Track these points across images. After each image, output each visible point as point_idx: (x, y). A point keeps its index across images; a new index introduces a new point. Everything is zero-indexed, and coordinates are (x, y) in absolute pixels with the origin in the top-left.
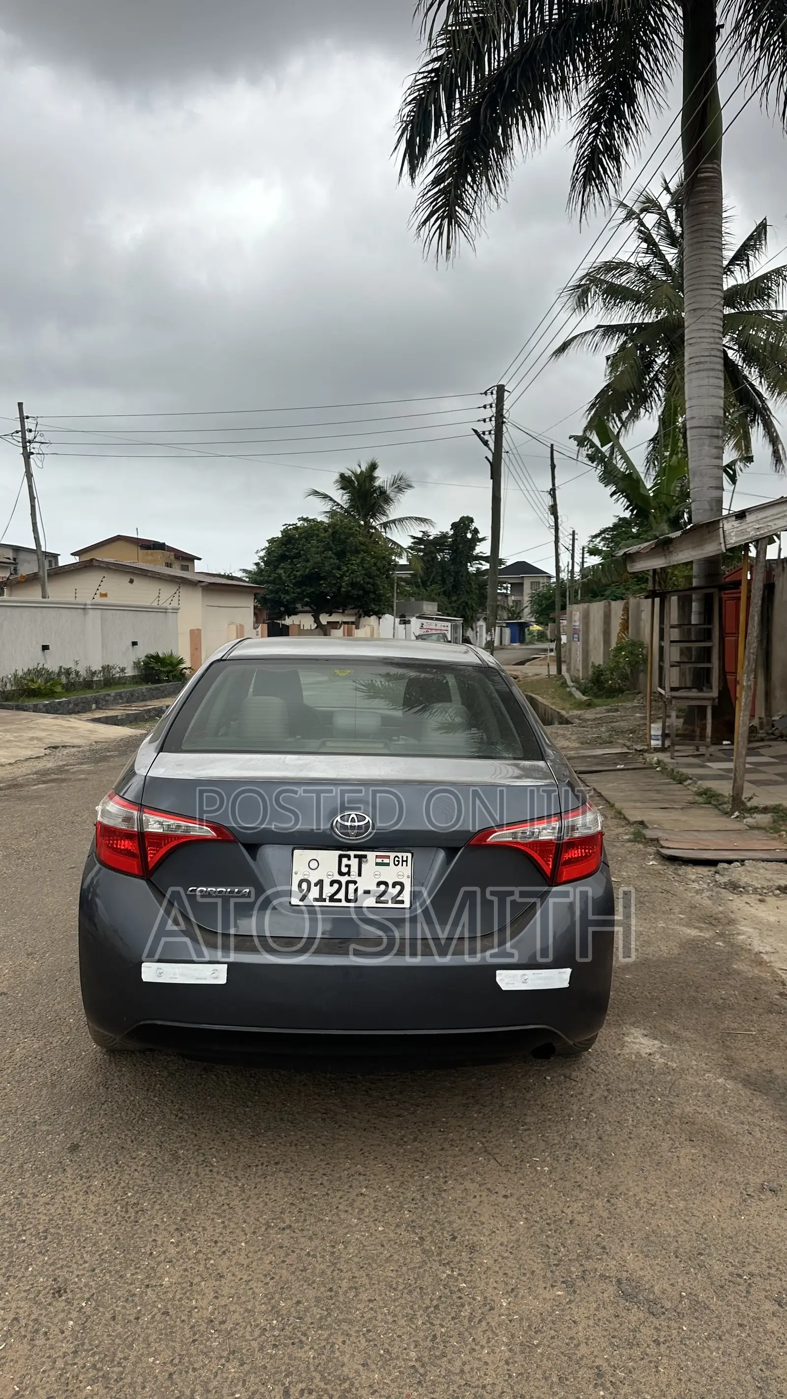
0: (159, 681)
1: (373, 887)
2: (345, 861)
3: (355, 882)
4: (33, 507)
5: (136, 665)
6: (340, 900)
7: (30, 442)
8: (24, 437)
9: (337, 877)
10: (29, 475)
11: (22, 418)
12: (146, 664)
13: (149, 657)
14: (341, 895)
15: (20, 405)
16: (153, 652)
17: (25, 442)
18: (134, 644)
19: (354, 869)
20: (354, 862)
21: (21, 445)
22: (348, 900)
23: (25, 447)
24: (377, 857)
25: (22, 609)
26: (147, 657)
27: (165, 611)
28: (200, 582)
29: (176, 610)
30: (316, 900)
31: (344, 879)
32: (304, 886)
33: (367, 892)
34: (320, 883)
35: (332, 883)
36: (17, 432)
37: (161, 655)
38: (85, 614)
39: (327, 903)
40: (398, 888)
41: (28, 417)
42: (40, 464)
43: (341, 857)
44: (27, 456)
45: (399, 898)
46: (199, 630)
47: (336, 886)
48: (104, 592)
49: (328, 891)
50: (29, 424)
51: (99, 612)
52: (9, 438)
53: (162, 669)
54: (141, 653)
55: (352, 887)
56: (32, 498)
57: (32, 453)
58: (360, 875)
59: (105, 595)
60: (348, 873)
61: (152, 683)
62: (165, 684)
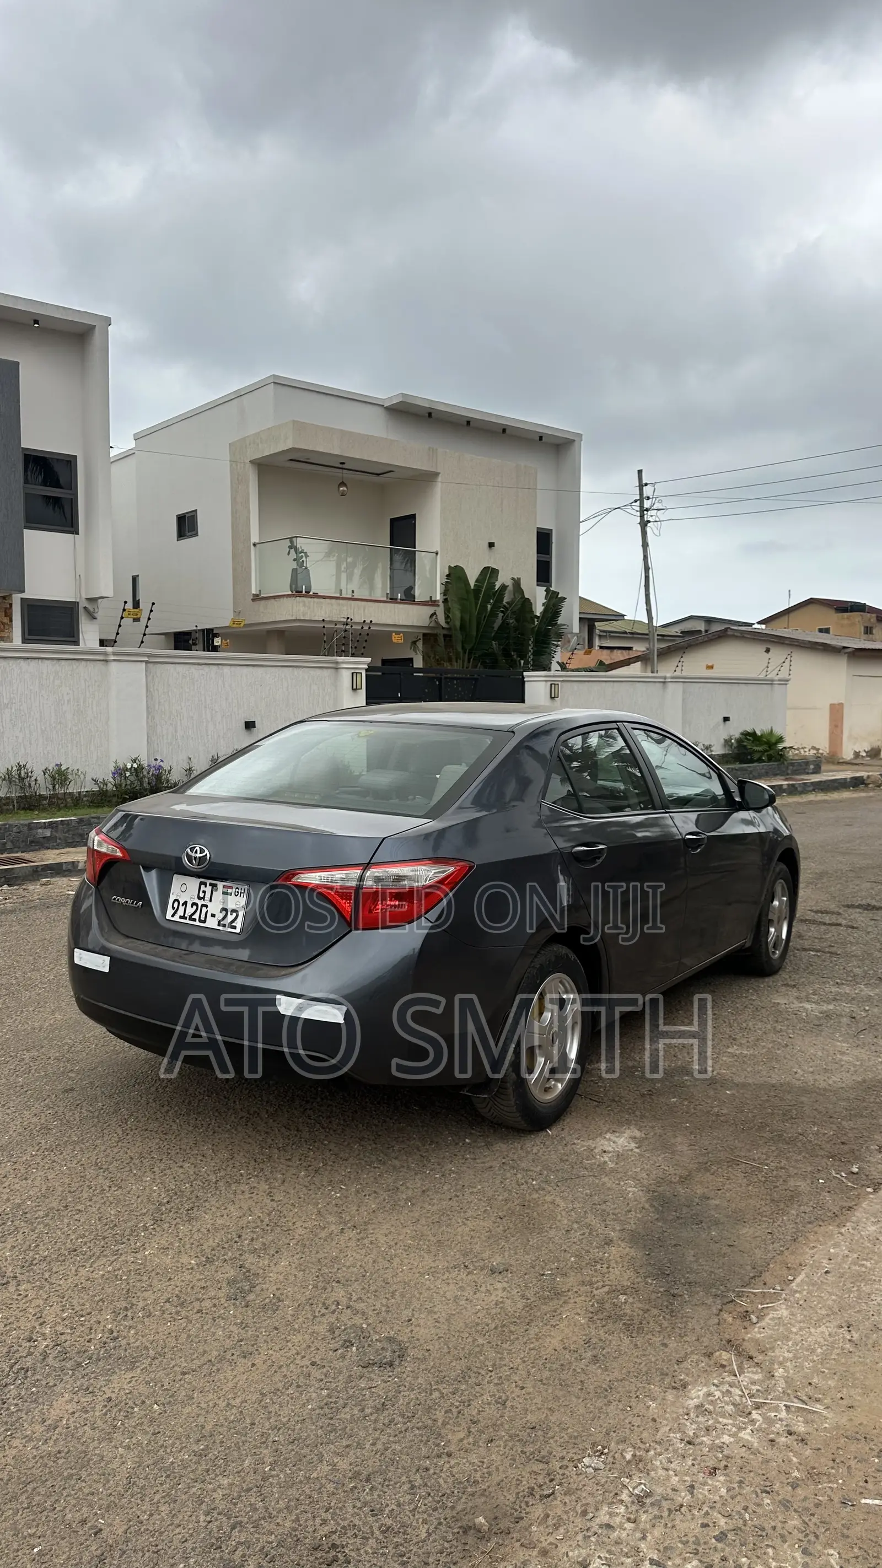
0: (752, 761)
1: (217, 912)
2: (203, 887)
3: (206, 906)
4: (647, 578)
5: (727, 742)
6: (195, 920)
7: (647, 510)
8: (641, 506)
9: (196, 901)
10: (645, 545)
11: (641, 486)
12: (739, 741)
13: (746, 734)
14: (196, 916)
15: (640, 472)
16: (749, 729)
17: (643, 511)
18: (726, 719)
19: (208, 895)
20: (208, 889)
21: (638, 514)
22: (200, 921)
23: (642, 516)
24: (224, 887)
25: (591, 684)
26: (742, 734)
27: (771, 683)
28: (845, 648)
29: (785, 682)
30: (181, 917)
31: (200, 903)
32: (176, 904)
33: (213, 915)
34: (185, 903)
35: (193, 904)
36: (636, 501)
37: (759, 733)
38: (664, 688)
39: (187, 921)
40: (234, 915)
41: (646, 485)
42: (657, 532)
43: (201, 883)
44: (644, 524)
45: (234, 924)
46: (841, 705)
47: (195, 907)
48: (710, 664)
49: (190, 910)
50: (648, 491)
51: (680, 686)
52: (629, 509)
53: (756, 748)
54: (735, 730)
55: (204, 909)
56: (647, 569)
57: (649, 522)
58: (211, 901)
59: (712, 667)
60: (203, 898)
61: (741, 763)
62: (755, 764)
